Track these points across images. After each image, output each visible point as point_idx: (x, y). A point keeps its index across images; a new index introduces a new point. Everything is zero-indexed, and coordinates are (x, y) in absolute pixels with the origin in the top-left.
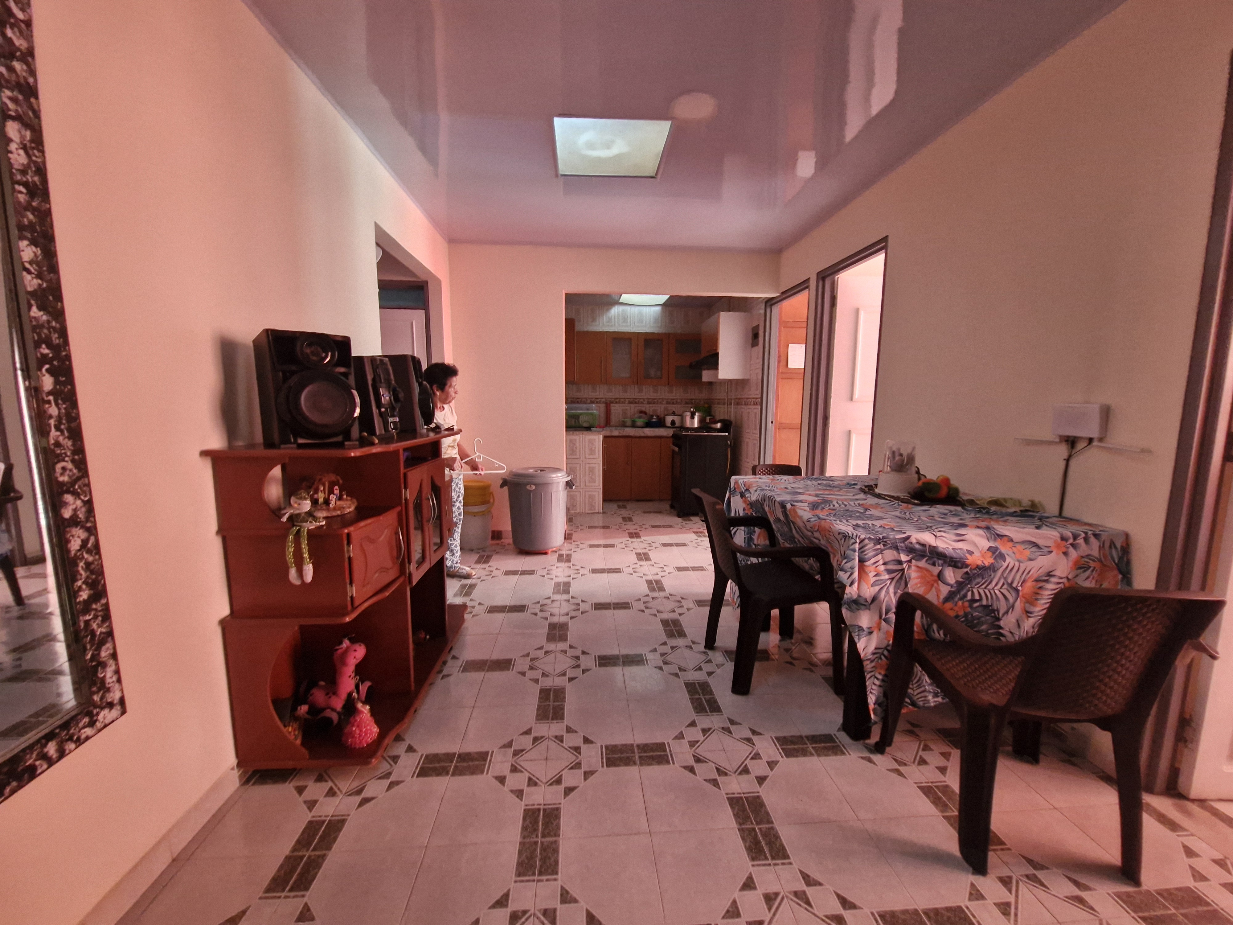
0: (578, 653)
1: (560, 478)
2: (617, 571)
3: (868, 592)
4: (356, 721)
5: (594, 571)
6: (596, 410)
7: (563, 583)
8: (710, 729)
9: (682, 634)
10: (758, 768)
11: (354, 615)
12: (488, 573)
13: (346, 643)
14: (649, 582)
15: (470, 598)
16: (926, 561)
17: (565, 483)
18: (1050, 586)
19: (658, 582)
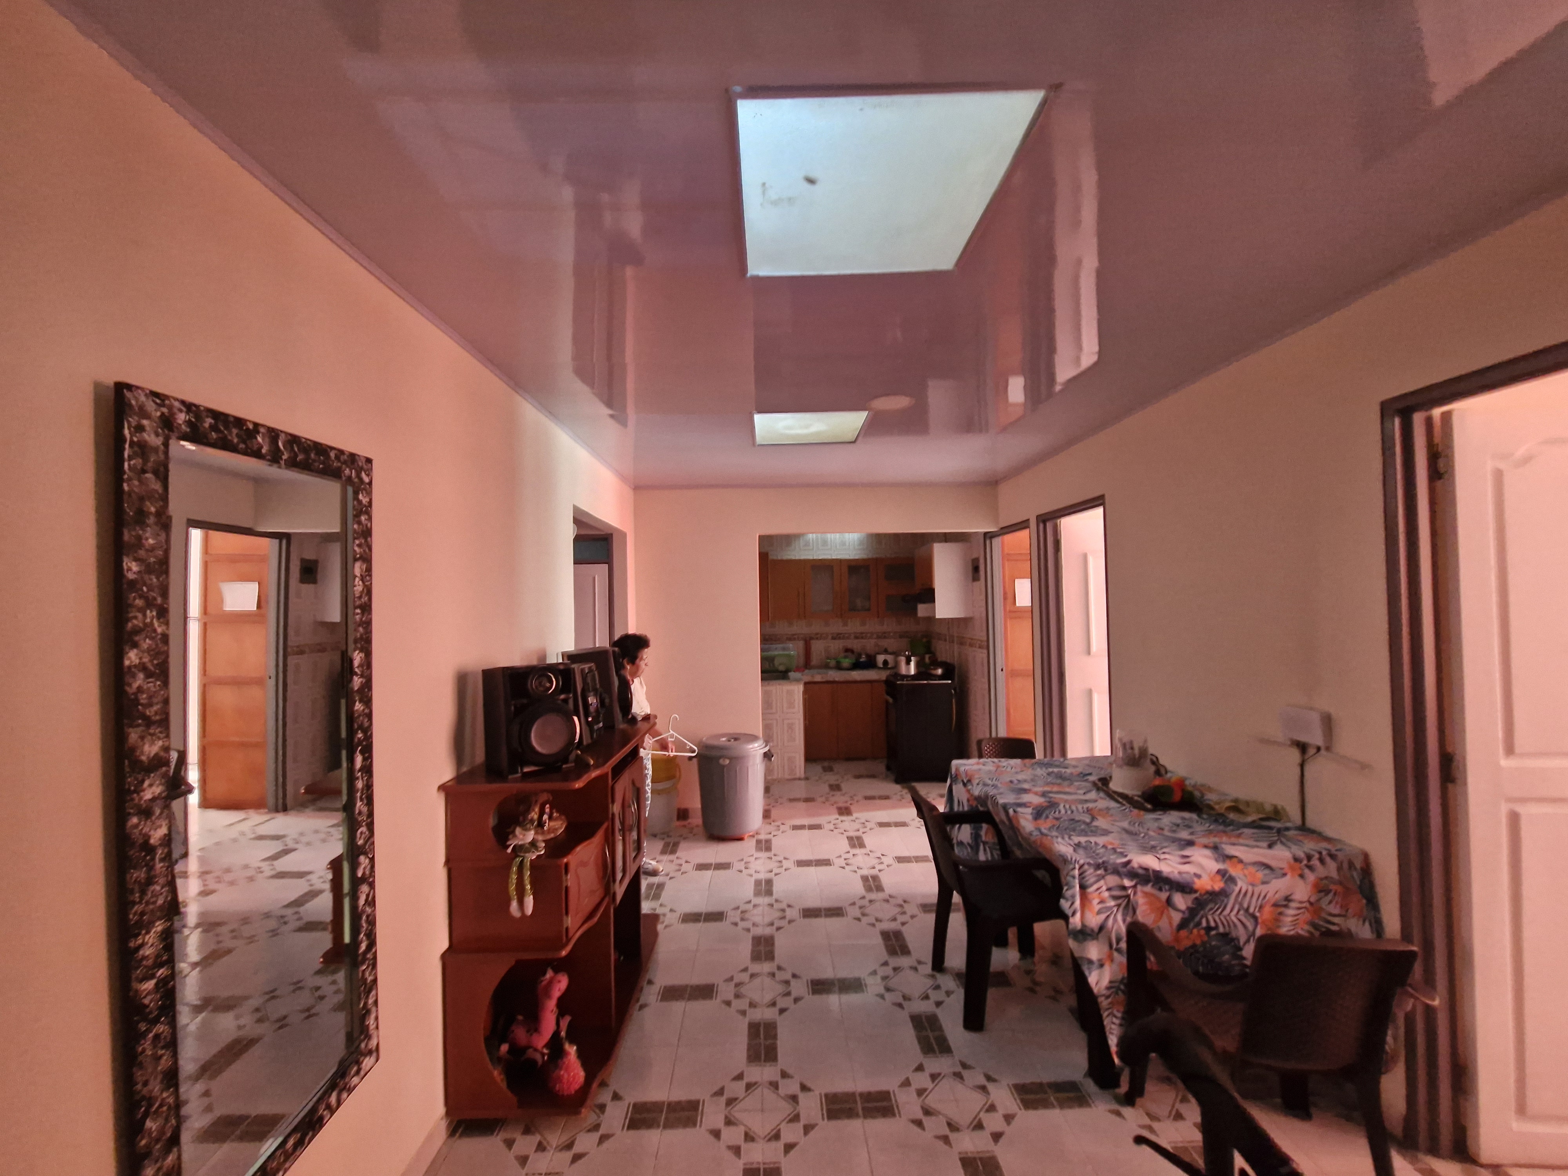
0: (787, 976)
1: (756, 749)
2: (826, 863)
3: (1094, 921)
4: (564, 1063)
5: (801, 863)
6: (794, 650)
7: (765, 880)
8: (939, 1074)
9: (905, 951)
10: (993, 1122)
11: (569, 948)
12: (677, 868)
13: (549, 974)
14: (865, 879)
15: (660, 902)
16: (1153, 886)
17: (762, 756)
18: (1291, 912)
19: (875, 878)
